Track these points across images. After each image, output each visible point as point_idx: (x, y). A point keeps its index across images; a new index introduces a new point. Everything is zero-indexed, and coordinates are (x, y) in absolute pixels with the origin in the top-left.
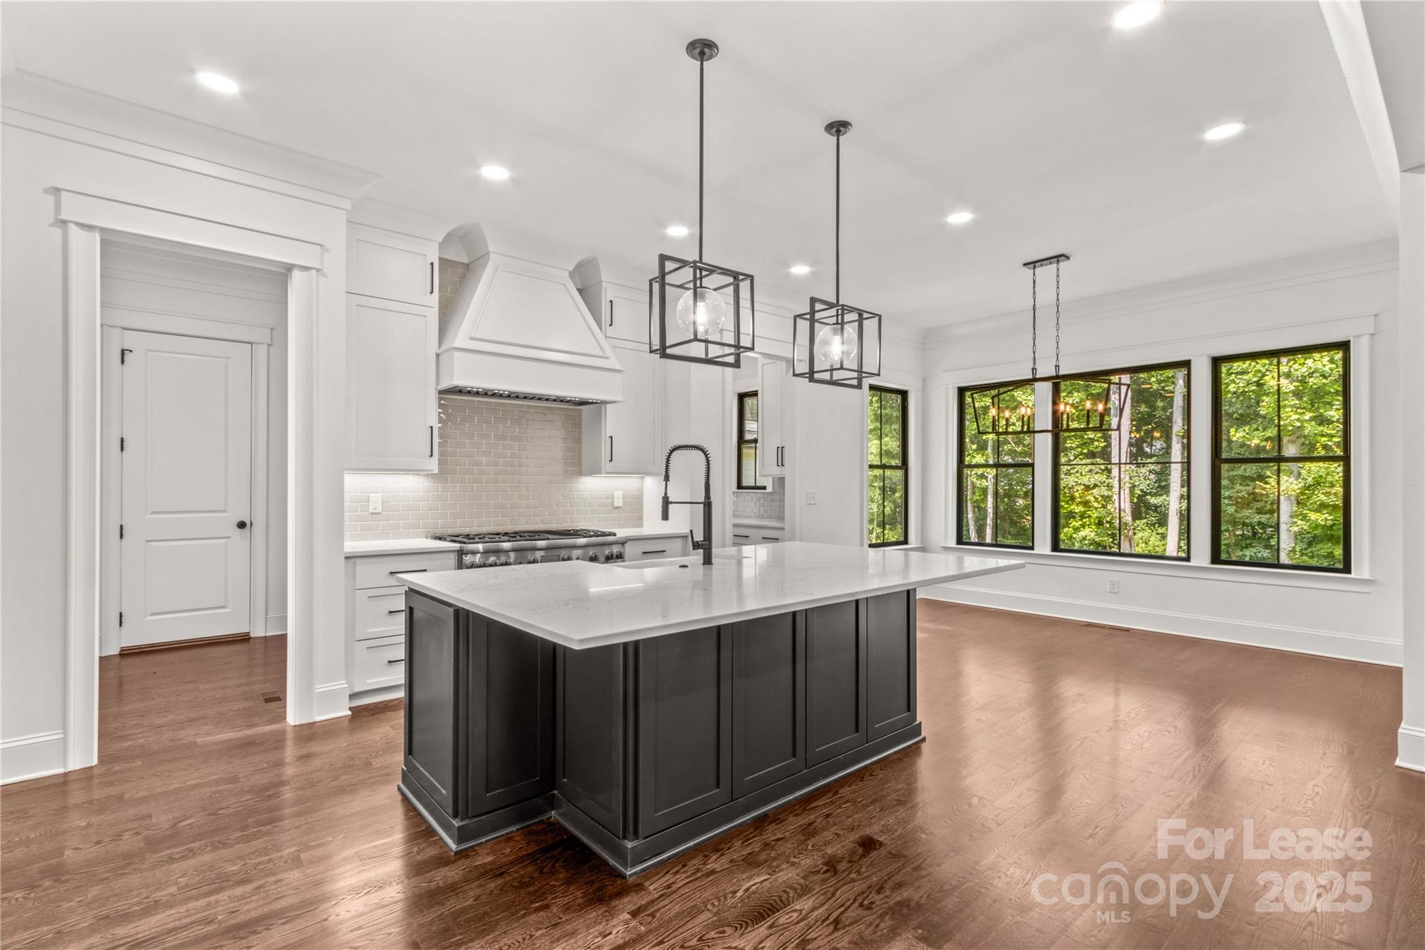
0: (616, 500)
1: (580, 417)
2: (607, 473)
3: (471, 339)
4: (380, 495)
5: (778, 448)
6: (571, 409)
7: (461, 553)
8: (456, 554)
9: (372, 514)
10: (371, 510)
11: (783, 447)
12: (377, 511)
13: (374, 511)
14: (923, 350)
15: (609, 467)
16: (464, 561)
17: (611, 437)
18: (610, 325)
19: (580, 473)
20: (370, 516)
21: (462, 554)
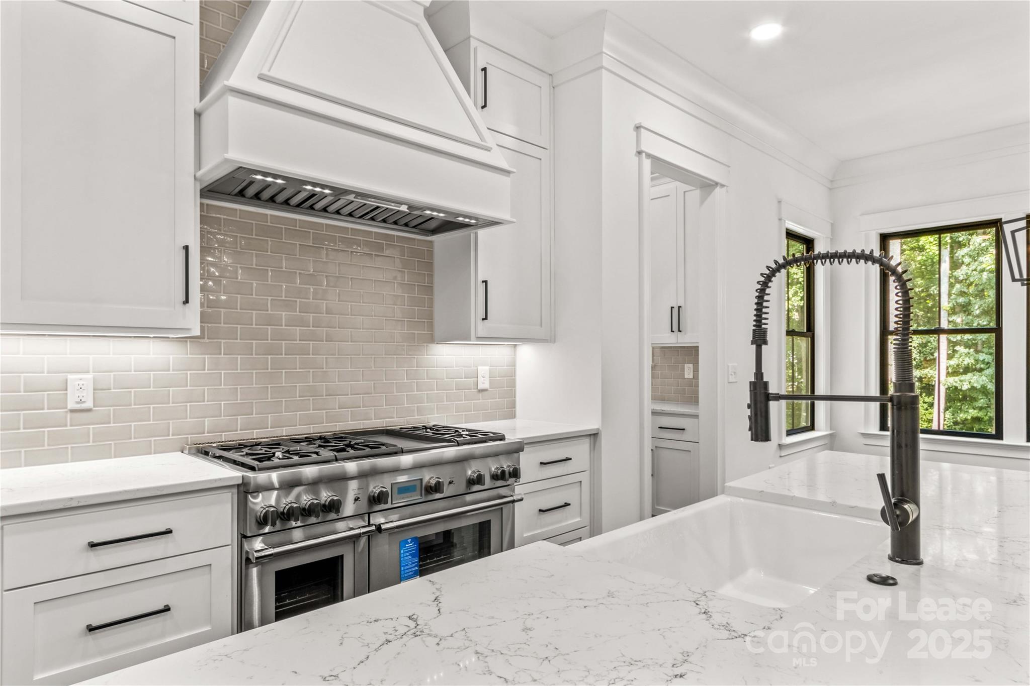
0: (480, 379)
1: (431, 253)
2: (479, 338)
3: (262, 78)
4: (90, 376)
5: (672, 308)
6: (418, 240)
7: (244, 490)
8: (235, 490)
9: (72, 411)
10: (71, 405)
11: (679, 307)
12: (84, 406)
13: (78, 406)
14: (830, 189)
15: (482, 328)
16: (250, 504)
17: (485, 282)
18: (483, 107)
19: (432, 340)
20: (69, 416)
21: (247, 492)
